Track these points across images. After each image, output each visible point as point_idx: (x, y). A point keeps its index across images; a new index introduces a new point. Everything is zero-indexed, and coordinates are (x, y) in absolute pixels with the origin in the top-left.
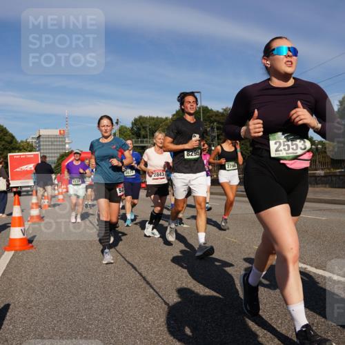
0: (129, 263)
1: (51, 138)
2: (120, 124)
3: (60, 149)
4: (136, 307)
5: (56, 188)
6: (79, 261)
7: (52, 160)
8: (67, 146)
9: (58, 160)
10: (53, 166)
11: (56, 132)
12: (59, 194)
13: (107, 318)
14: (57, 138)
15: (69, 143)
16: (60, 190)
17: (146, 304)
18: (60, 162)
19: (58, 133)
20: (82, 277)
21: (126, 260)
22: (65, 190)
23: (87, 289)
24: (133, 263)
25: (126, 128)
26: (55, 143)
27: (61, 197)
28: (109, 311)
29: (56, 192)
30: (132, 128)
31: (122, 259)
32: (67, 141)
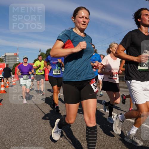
0: (43, 112)
1: (11, 56)
2: (41, 52)
3: (14, 62)
4: (46, 131)
5: (12, 78)
6: (21, 111)
7: (11, 66)
8: (18, 60)
9: (14, 66)
10: (11, 69)
11: (13, 54)
12: (14, 81)
13: (33, 136)
14: (13, 57)
15: (18, 59)
16: (14, 80)
17: (50, 130)
18: (14, 67)
19: (14, 55)
20: (22, 118)
21: (42, 111)
22: (16, 80)
23: (25, 123)
24: (45, 112)
25: (44, 53)
26: (13, 59)
27: (14, 83)
28: (34, 133)
29: (12, 80)
30: (46, 54)
31: (40, 110)
32: (18, 58)
